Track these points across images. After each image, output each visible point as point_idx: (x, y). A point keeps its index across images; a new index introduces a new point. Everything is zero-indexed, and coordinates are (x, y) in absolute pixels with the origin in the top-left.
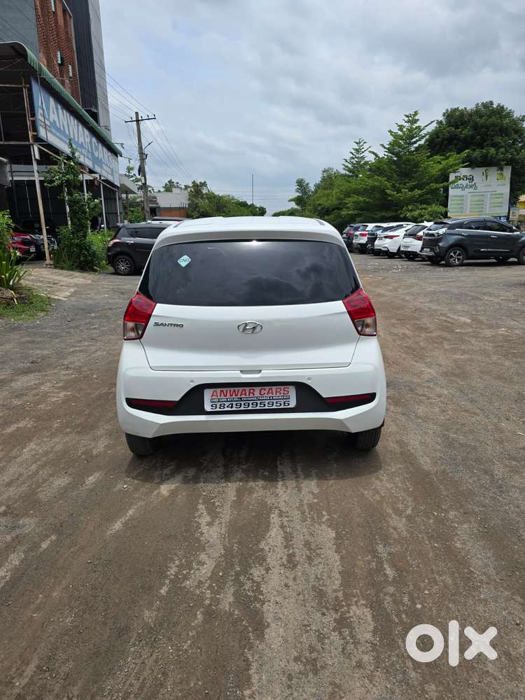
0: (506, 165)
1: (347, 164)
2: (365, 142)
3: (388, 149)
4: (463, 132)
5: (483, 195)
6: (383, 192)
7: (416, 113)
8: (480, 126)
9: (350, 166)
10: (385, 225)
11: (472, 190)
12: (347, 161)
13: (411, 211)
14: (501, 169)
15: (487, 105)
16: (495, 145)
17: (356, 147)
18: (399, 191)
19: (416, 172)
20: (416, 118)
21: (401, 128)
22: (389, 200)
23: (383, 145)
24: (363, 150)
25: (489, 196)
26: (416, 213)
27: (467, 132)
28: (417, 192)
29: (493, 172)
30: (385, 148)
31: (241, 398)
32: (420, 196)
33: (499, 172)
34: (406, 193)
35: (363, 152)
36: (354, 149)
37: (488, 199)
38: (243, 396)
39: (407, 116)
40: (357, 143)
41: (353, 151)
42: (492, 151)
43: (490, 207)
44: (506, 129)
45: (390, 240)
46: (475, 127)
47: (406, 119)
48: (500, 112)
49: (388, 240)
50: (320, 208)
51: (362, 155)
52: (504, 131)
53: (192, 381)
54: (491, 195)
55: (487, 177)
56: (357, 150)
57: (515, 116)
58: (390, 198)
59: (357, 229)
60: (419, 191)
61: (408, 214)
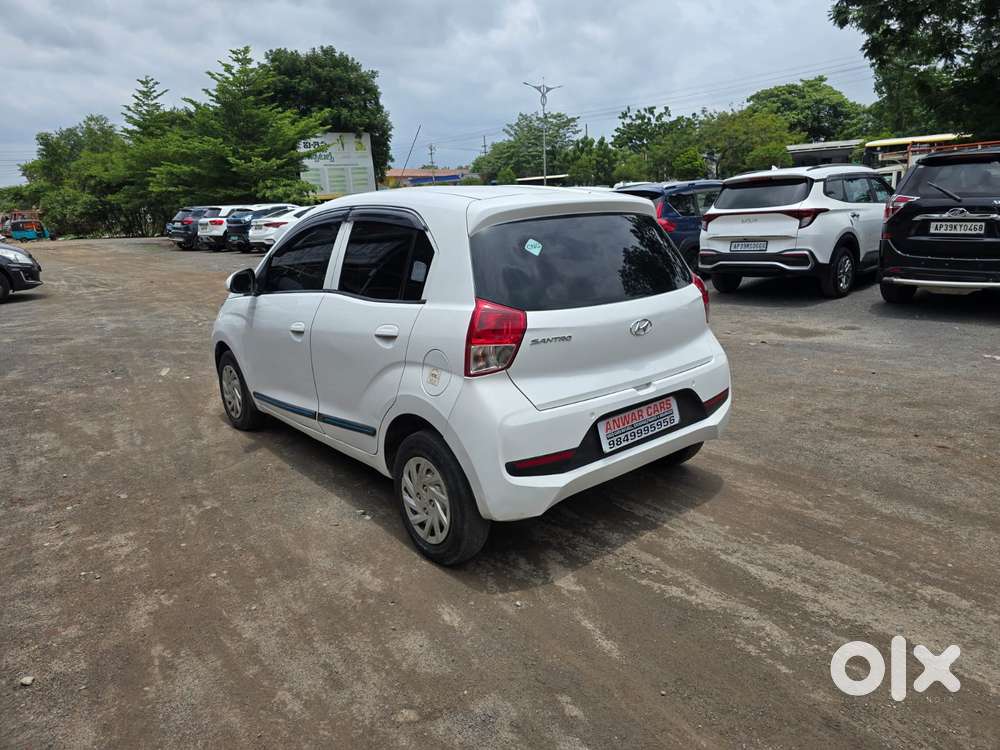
0: (365, 131)
1: (130, 113)
2: (157, 83)
3: (217, 97)
4: (302, 84)
5: (343, 169)
6: (223, 160)
7: (246, 50)
8: (323, 80)
9: (136, 117)
10: (255, 208)
11: (327, 162)
12: (129, 109)
13: (271, 188)
14: (359, 136)
15: (328, 52)
16: (345, 105)
17: (142, 88)
18: (248, 159)
19: (264, 133)
20: (249, 56)
21: (228, 68)
22: (234, 172)
23: (207, 91)
24: (155, 94)
25: (350, 170)
26: (280, 191)
27: (306, 85)
28: (275, 162)
29: (350, 139)
30: (212, 96)
31: (633, 426)
32: (281, 167)
33: (358, 140)
34: (257, 163)
35: (155, 98)
36: (140, 92)
37: (350, 175)
38: (635, 422)
39: (234, 52)
40: (142, 82)
41: (138, 94)
42: (345, 112)
43: (354, 185)
44: (356, 86)
45: (275, 229)
46: (317, 78)
47: (234, 56)
48: (343, 63)
49: (272, 230)
50: (93, 182)
51: (153, 102)
52: (353, 88)
53: (593, 414)
54: (352, 169)
55: (343, 145)
56: (146, 95)
57: (363, 71)
58: (234, 169)
59: (200, 214)
60: (278, 162)
61: (268, 193)
